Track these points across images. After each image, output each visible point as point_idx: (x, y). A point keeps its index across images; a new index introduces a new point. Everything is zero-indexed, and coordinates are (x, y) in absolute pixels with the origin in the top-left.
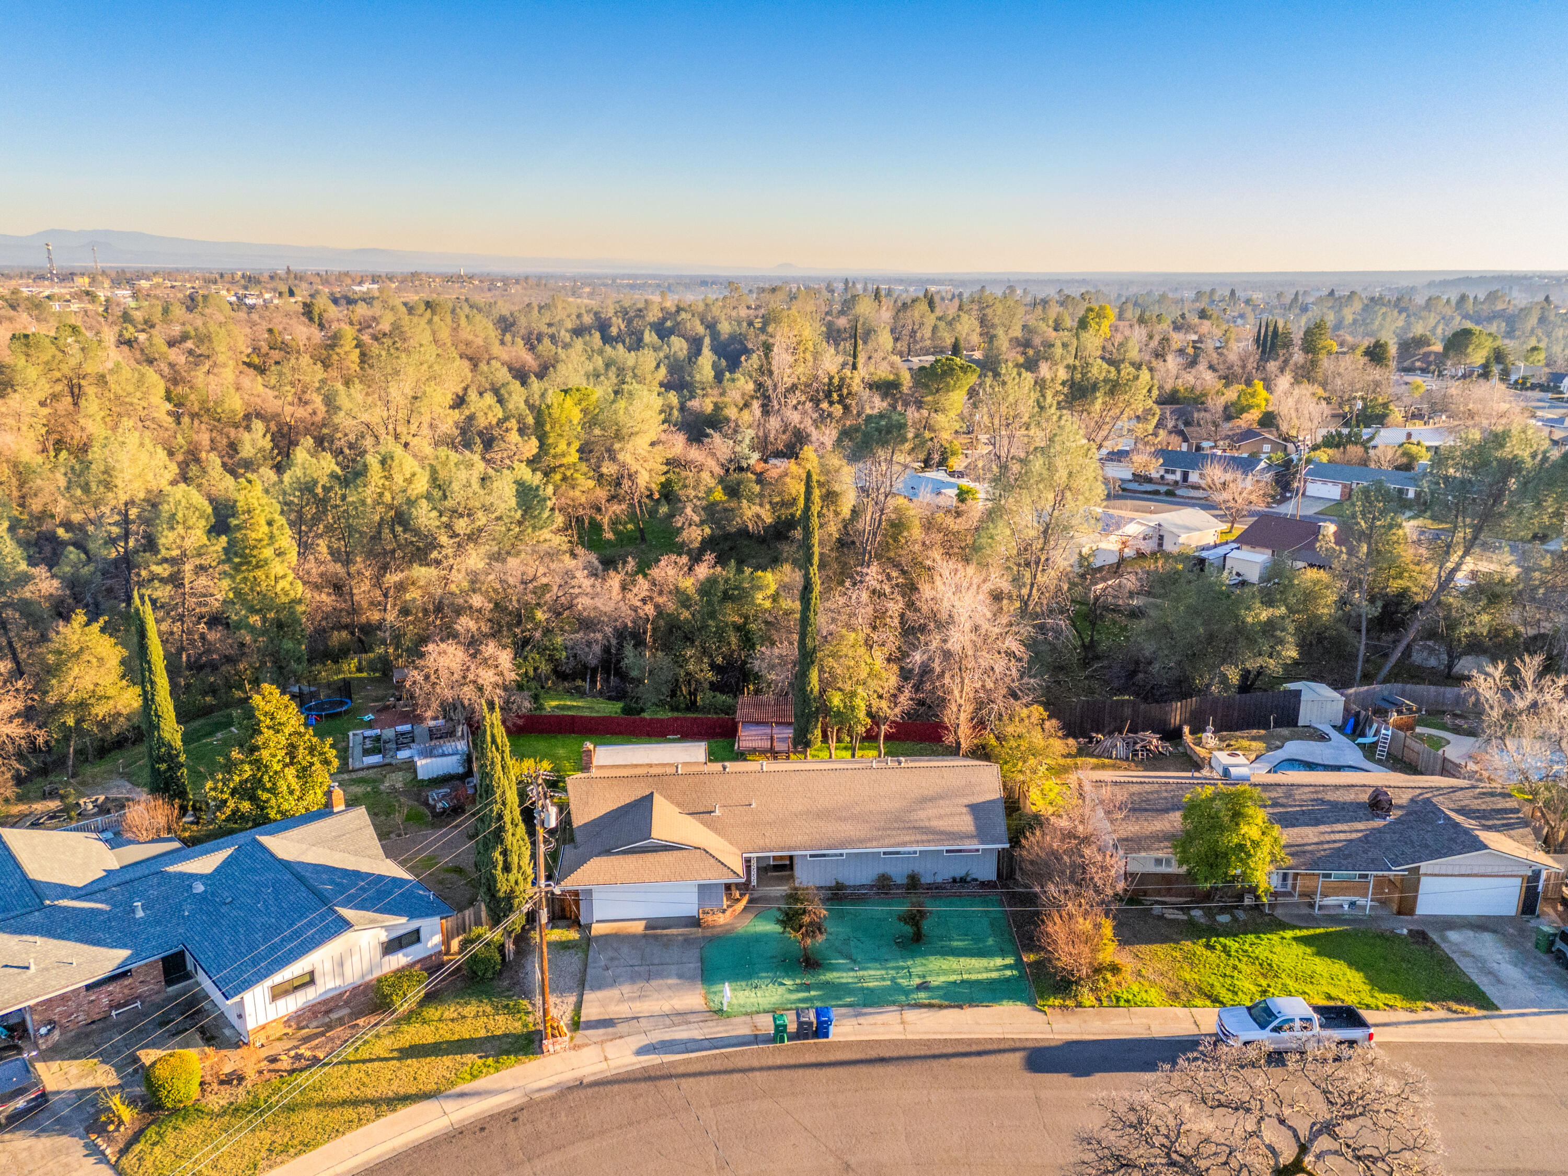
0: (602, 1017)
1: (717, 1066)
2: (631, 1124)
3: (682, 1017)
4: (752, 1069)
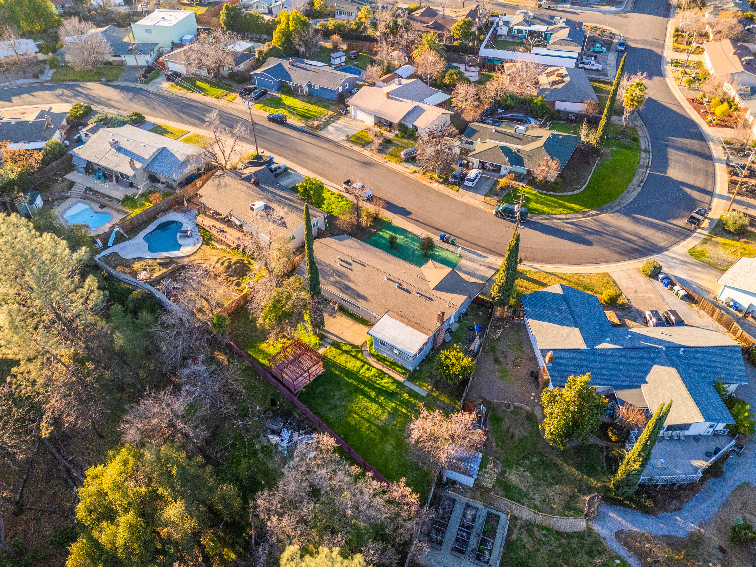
0: (490, 269)
4: (464, 240)
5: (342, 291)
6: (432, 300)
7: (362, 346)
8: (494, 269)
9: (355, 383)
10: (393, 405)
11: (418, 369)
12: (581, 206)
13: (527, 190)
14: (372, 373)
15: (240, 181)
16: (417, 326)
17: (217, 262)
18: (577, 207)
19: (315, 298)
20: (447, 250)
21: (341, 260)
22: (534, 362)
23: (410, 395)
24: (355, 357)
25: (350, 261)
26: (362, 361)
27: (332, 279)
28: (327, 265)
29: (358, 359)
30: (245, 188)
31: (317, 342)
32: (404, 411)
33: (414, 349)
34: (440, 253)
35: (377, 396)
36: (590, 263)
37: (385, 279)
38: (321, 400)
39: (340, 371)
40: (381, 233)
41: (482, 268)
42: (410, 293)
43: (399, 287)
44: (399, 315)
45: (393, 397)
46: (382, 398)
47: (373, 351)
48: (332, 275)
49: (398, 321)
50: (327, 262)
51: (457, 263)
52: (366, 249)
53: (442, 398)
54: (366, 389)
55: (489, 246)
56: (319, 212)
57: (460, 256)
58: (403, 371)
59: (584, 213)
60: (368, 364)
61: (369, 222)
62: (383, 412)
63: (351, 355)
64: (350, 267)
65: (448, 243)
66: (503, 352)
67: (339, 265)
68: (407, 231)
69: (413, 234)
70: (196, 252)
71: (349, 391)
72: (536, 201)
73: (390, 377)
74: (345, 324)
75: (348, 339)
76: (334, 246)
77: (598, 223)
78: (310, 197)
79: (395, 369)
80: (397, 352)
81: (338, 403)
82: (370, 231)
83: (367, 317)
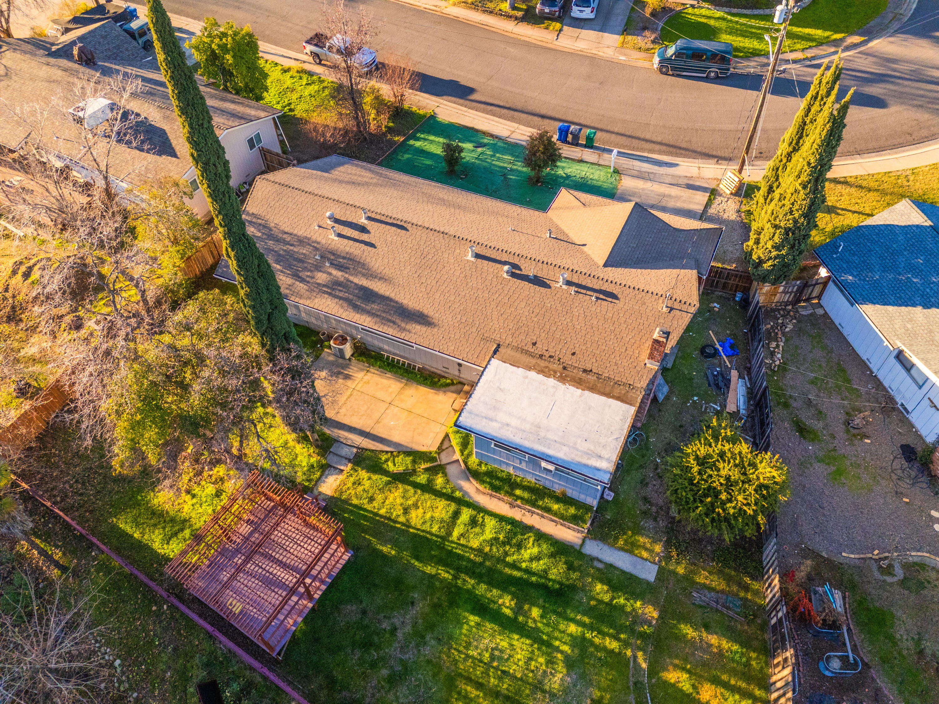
0: (694, 192)
1: (635, 142)
2: (697, 130)
3: (641, 176)
4: (617, 134)
5: (356, 308)
6: (613, 296)
7: (440, 449)
8: (703, 189)
9: (445, 575)
10: (573, 628)
11: (610, 496)
12: (825, 29)
13: (704, 12)
14: (488, 534)
15: (44, 60)
16: (591, 378)
17: (14, 272)
18: (818, 33)
19: (281, 357)
20: (581, 161)
21: (337, 221)
22: (894, 415)
23: (614, 588)
24: (428, 488)
25: (363, 221)
26: (450, 498)
27: (321, 277)
28: (302, 241)
29: (439, 494)
30: (58, 74)
31: (313, 460)
32: (613, 645)
33: (605, 454)
34: (568, 171)
35: (518, 610)
36: (902, 145)
37: (470, 257)
38: (358, 654)
39: (395, 544)
40: (418, 144)
41: (674, 191)
42: (549, 287)
43: (513, 275)
44: (532, 355)
45: (567, 604)
46: (535, 612)
47: (474, 461)
48: (318, 268)
49: (533, 374)
50: (301, 232)
51: (616, 188)
52: (395, 185)
53: (702, 578)
54: (482, 589)
55: (669, 138)
56: (258, 109)
57: (616, 171)
58: (572, 511)
59: (836, 43)
60: (470, 505)
61: (385, 121)
62: (551, 662)
63: (416, 486)
64: (365, 237)
65: (577, 145)
66: (809, 403)
67: (333, 237)
68: (477, 131)
69: (492, 136)
71: (436, 606)
72: (732, 32)
73: (541, 536)
74: (380, 394)
75: (397, 437)
76: (312, 185)
77: (874, 59)
78: (227, 74)
79: (548, 510)
80: (551, 467)
81: (409, 656)
82: (391, 143)
83: (436, 367)
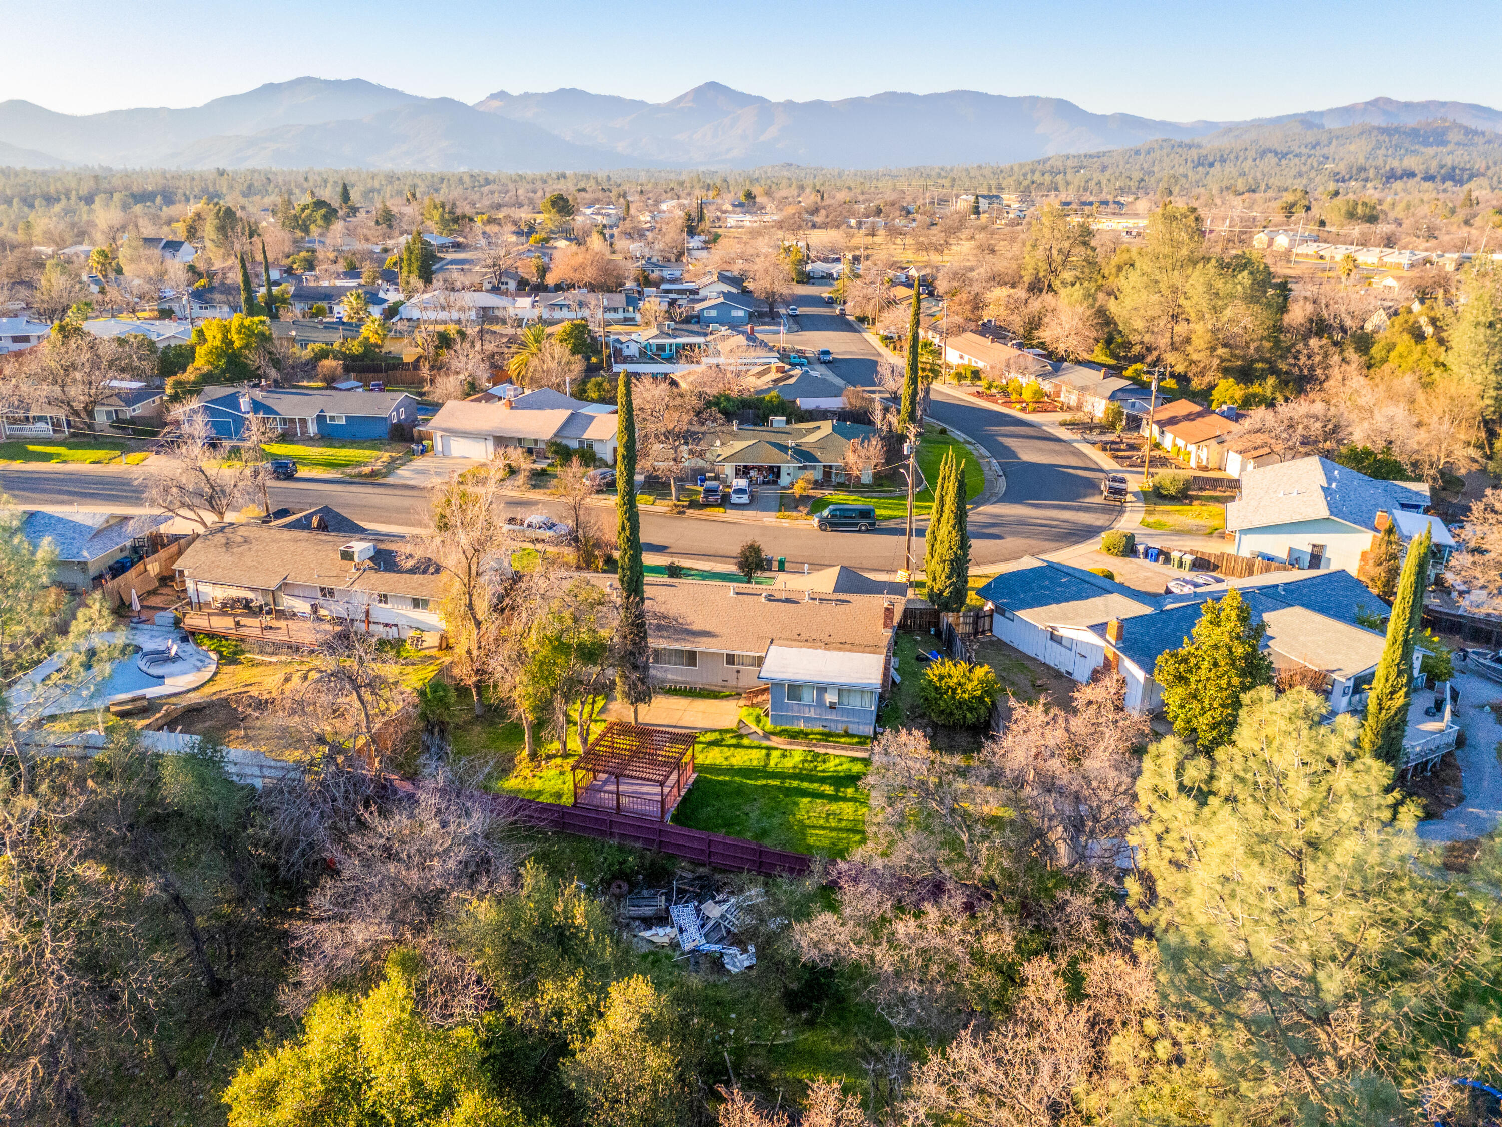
6: (847, 601)
7: (739, 726)
9: (777, 783)
11: (880, 730)
14: (797, 759)
16: (847, 646)
24: (739, 746)
26: (758, 748)
29: (749, 748)
33: (873, 676)
35: (837, 791)
37: (732, 595)
39: (725, 775)
42: (798, 602)
43: (769, 600)
44: (799, 641)
46: (850, 790)
47: (769, 726)
54: (805, 785)
58: (856, 740)
60: (774, 749)
63: (729, 746)
65: (771, 570)
69: (697, 570)
70: (211, 680)
71: (774, 799)
73: (836, 756)
74: (673, 707)
75: (701, 725)
79: (837, 743)
81: (764, 825)
83: (716, 683)
